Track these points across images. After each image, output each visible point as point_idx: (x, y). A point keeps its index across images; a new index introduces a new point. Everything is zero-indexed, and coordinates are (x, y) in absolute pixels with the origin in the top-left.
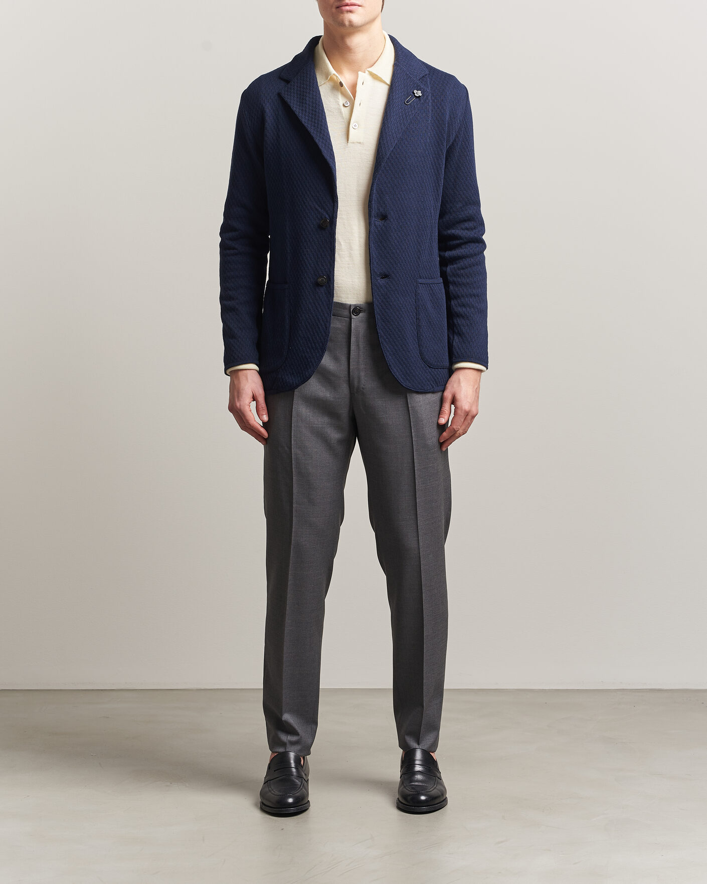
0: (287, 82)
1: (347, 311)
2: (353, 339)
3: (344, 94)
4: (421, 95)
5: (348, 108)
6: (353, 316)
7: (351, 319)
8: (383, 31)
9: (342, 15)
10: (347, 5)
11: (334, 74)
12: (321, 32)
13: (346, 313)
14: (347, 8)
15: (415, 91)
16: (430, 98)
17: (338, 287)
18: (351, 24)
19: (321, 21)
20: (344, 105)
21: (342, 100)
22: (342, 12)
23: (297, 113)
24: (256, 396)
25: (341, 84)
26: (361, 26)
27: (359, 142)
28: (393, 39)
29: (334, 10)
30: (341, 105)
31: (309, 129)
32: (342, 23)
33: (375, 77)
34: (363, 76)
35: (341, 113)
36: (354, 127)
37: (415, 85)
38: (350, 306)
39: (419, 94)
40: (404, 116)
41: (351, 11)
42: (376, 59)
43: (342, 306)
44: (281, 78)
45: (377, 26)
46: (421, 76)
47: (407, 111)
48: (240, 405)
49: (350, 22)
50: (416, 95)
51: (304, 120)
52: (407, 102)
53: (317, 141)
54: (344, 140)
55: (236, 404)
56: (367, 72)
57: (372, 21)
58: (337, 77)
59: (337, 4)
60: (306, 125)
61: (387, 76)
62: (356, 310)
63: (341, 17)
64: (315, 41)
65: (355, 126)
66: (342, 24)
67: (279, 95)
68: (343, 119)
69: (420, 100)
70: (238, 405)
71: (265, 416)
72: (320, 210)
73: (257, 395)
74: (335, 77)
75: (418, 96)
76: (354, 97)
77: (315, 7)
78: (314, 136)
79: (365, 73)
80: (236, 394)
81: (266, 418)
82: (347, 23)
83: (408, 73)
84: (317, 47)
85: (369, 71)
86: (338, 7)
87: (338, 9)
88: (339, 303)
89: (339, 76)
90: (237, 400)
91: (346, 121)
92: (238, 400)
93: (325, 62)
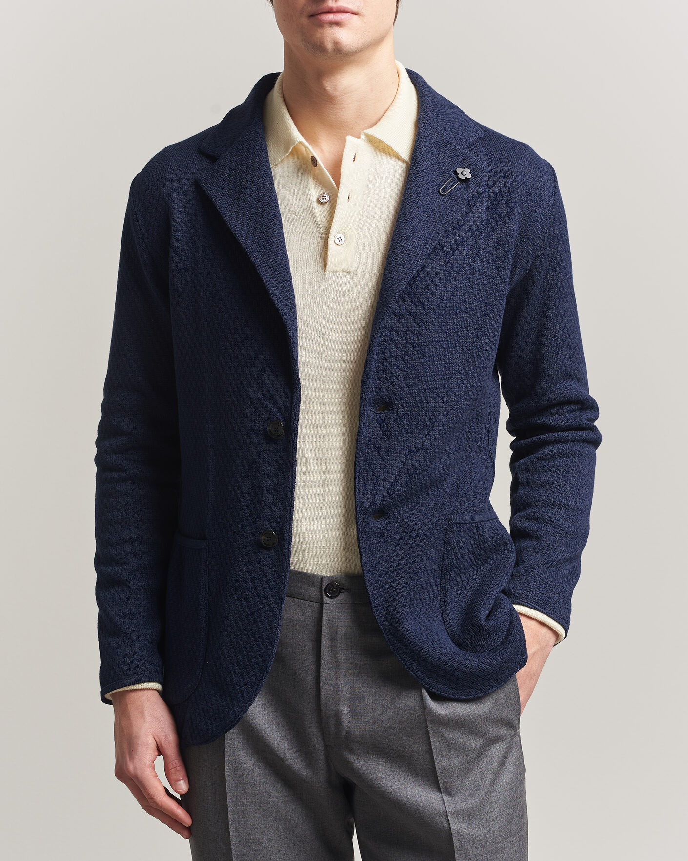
0: (213, 159)
1: (315, 589)
2: (325, 643)
3: (320, 181)
4: (469, 176)
5: (326, 206)
6: (326, 600)
7: (321, 604)
8: (396, 61)
9: (320, 30)
10: (331, 11)
11: (300, 143)
12: (278, 66)
13: (314, 592)
14: (331, 17)
15: (459, 170)
16: (484, 183)
17: (299, 543)
18: (338, 49)
19: (279, 40)
20: (319, 202)
21: (314, 191)
22: (321, 25)
23: (227, 219)
24: (162, 746)
25: (314, 161)
26: (356, 52)
27: (346, 269)
28: (414, 77)
29: (304, 21)
30: (314, 200)
31: (248, 250)
32: (320, 46)
33: (380, 147)
34: (354, 145)
35: (313, 215)
36: (337, 241)
37: (460, 158)
38: (322, 578)
39: (466, 174)
40: (437, 217)
41: (337, 24)
42: (382, 113)
43: (306, 578)
44: (201, 153)
45: (385, 52)
46: (471, 141)
47: (442, 206)
48: (135, 768)
49: (336, 43)
50: (460, 176)
51: (241, 232)
52: (444, 190)
53: (262, 273)
54: (317, 266)
55: (126, 764)
56: (363, 137)
57: (376, 43)
58: (306, 147)
59: (312, 9)
60: (242, 241)
61: (403, 143)
62: (332, 587)
63: (318, 35)
64: (267, 83)
65: (340, 239)
66: (319, 48)
67: (197, 184)
68: (317, 226)
69: (468, 186)
70: (131, 767)
71: (182, 782)
72: (267, 404)
73: (163, 744)
74: (303, 149)
75: (464, 178)
76: (338, 184)
77: (269, 14)
78: (257, 263)
79: (359, 137)
80: (125, 746)
81: (183, 786)
82: (329, 46)
83: (445, 135)
84: (270, 93)
85: (367, 135)
86: (312, 16)
87: (312, 19)
88: (299, 572)
89: (310, 147)
90: (128, 759)
91: (322, 230)
92: (130, 758)
93: (283, 121)
